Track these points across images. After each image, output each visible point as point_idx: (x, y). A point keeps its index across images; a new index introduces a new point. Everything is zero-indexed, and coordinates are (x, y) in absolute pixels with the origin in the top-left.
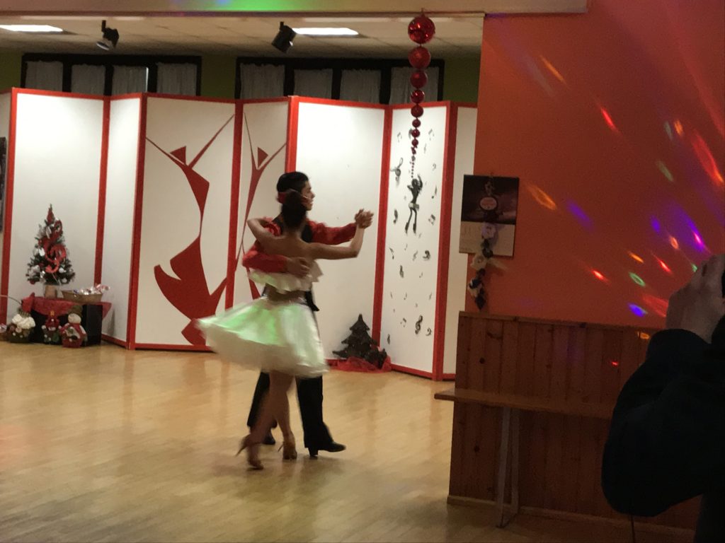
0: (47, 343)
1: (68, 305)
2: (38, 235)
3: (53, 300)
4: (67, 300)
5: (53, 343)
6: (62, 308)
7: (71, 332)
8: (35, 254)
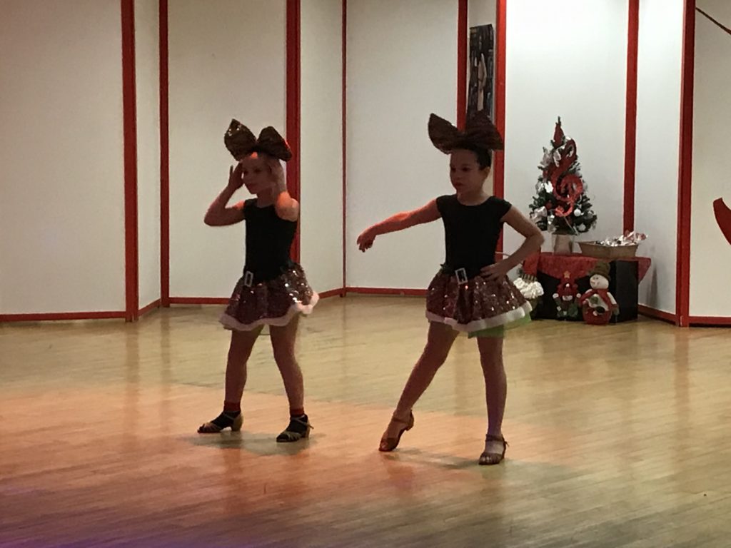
0: (561, 319)
1: (588, 262)
2: (542, 163)
3: (567, 256)
4: (587, 256)
5: (569, 319)
6: (581, 267)
7: (595, 302)
8: (539, 190)
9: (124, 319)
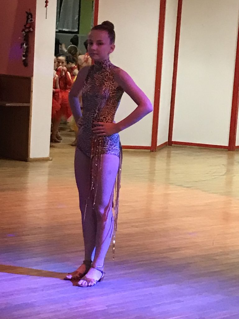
9: (150, 150)
